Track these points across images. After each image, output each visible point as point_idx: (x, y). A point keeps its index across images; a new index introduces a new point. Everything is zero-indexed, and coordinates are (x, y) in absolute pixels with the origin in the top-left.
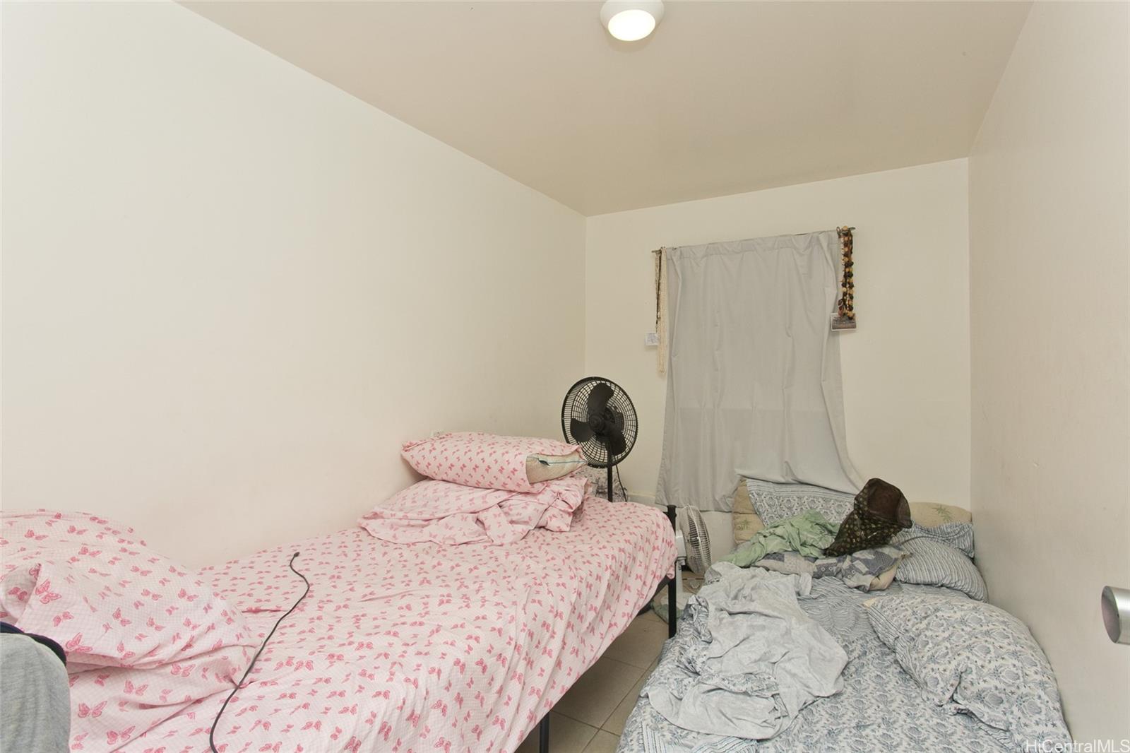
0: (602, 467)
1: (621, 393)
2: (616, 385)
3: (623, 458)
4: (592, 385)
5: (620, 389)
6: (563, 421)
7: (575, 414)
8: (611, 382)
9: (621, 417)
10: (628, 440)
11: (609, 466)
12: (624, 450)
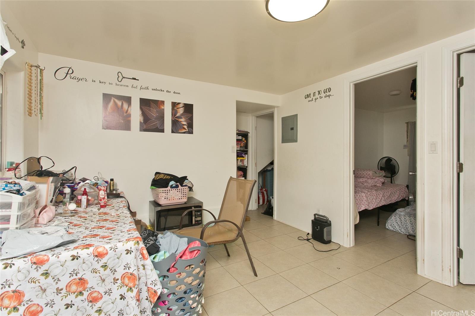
0: (389, 177)
1: (394, 160)
2: (393, 158)
3: (395, 175)
4: (386, 159)
5: (394, 159)
6: (378, 167)
7: (381, 166)
8: (392, 158)
9: (395, 166)
10: (396, 171)
11: (391, 177)
12: (395, 174)
